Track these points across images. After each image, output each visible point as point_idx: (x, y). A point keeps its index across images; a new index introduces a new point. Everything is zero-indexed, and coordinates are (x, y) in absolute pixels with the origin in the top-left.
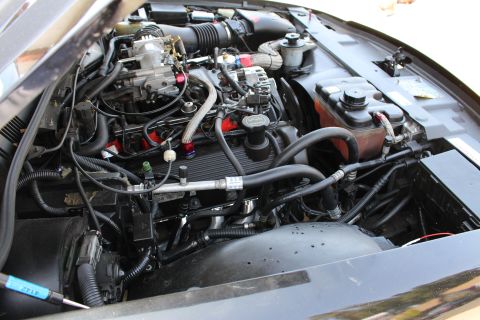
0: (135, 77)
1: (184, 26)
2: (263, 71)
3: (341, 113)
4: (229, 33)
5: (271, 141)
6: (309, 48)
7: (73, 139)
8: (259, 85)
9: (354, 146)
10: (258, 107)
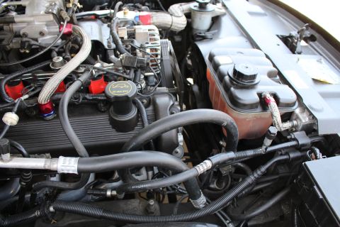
0: (13, 22)
2: (157, 31)
3: (227, 89)
5: (139, 111)
6: (218, 14)
8: (147, 45)
9: (233, 131)
10: (135, 72)
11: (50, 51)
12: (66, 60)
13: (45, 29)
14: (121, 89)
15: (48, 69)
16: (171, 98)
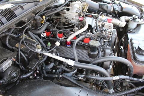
1: (97, 2)
2: (112, 26)
3: (134, 53)
4: (112, 10)
6: (140, 23)
7: (28, 27)
8: (108, 30)
9: (131, 69)
10: (101, 39)
11: (74, 25)
12: (79, 29)
13: (74, 17)
14: (94, 43)
15: (72, 31)
16: (111, 51)
